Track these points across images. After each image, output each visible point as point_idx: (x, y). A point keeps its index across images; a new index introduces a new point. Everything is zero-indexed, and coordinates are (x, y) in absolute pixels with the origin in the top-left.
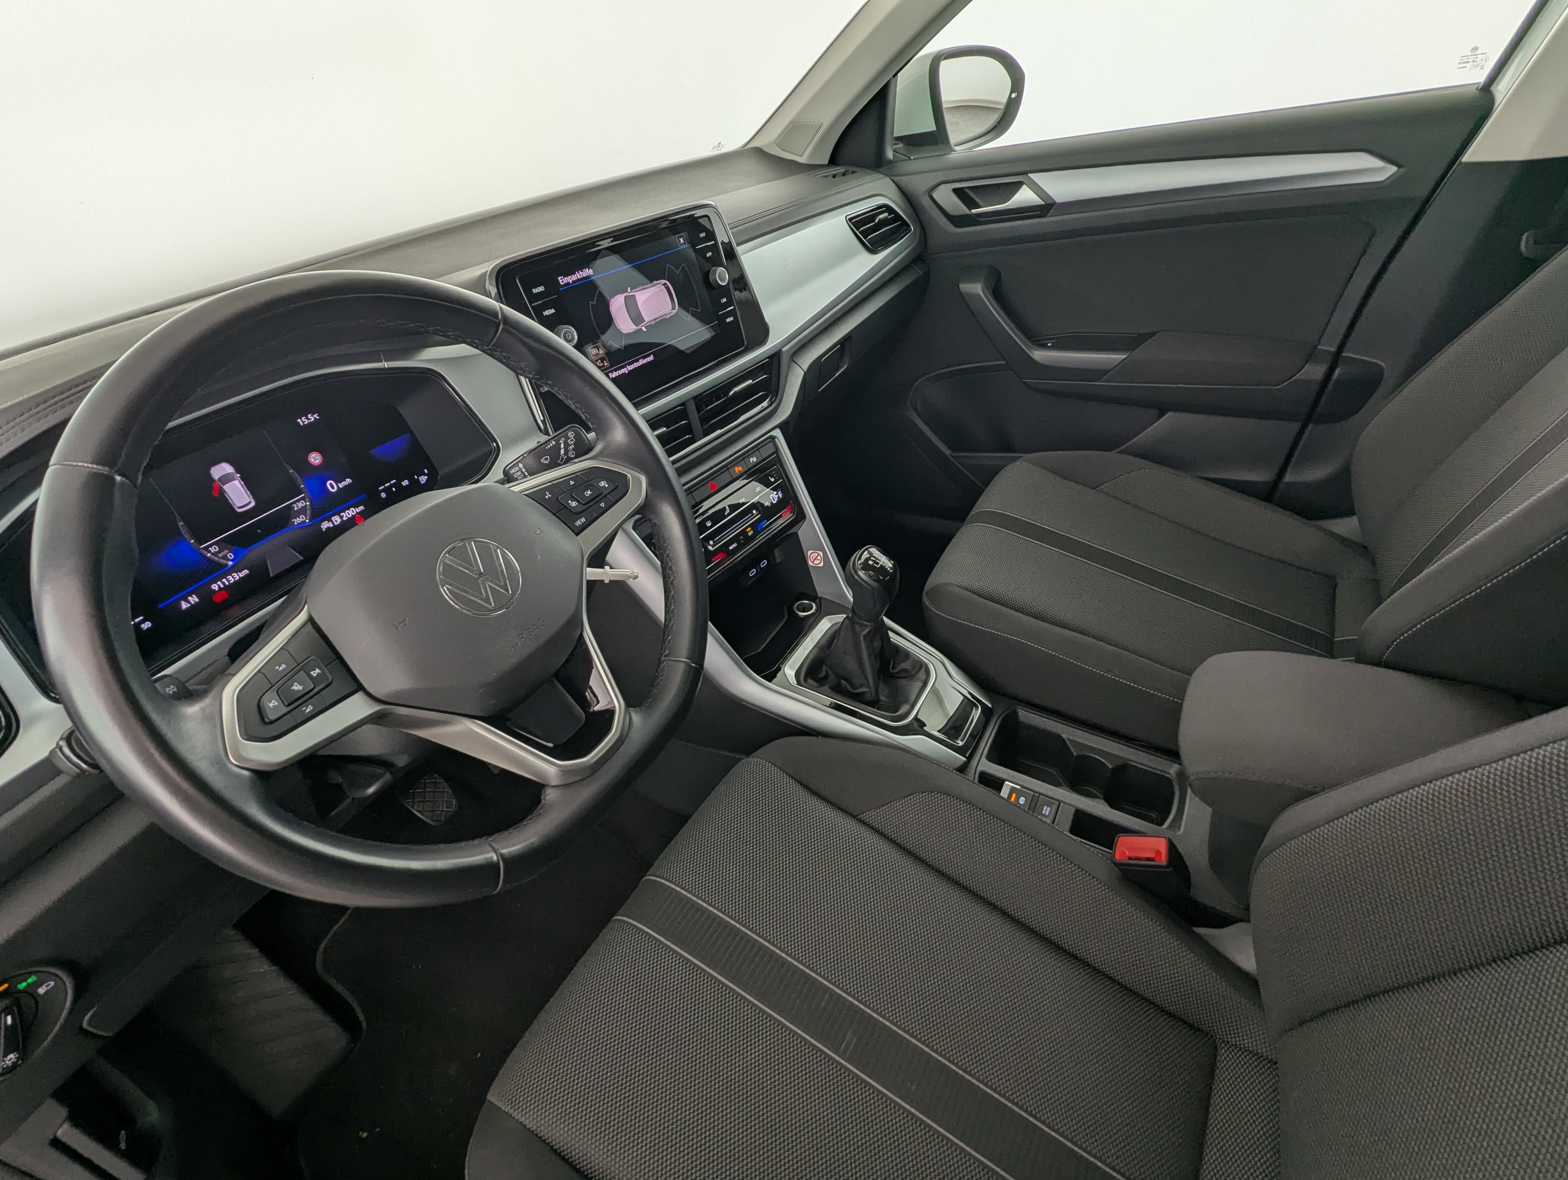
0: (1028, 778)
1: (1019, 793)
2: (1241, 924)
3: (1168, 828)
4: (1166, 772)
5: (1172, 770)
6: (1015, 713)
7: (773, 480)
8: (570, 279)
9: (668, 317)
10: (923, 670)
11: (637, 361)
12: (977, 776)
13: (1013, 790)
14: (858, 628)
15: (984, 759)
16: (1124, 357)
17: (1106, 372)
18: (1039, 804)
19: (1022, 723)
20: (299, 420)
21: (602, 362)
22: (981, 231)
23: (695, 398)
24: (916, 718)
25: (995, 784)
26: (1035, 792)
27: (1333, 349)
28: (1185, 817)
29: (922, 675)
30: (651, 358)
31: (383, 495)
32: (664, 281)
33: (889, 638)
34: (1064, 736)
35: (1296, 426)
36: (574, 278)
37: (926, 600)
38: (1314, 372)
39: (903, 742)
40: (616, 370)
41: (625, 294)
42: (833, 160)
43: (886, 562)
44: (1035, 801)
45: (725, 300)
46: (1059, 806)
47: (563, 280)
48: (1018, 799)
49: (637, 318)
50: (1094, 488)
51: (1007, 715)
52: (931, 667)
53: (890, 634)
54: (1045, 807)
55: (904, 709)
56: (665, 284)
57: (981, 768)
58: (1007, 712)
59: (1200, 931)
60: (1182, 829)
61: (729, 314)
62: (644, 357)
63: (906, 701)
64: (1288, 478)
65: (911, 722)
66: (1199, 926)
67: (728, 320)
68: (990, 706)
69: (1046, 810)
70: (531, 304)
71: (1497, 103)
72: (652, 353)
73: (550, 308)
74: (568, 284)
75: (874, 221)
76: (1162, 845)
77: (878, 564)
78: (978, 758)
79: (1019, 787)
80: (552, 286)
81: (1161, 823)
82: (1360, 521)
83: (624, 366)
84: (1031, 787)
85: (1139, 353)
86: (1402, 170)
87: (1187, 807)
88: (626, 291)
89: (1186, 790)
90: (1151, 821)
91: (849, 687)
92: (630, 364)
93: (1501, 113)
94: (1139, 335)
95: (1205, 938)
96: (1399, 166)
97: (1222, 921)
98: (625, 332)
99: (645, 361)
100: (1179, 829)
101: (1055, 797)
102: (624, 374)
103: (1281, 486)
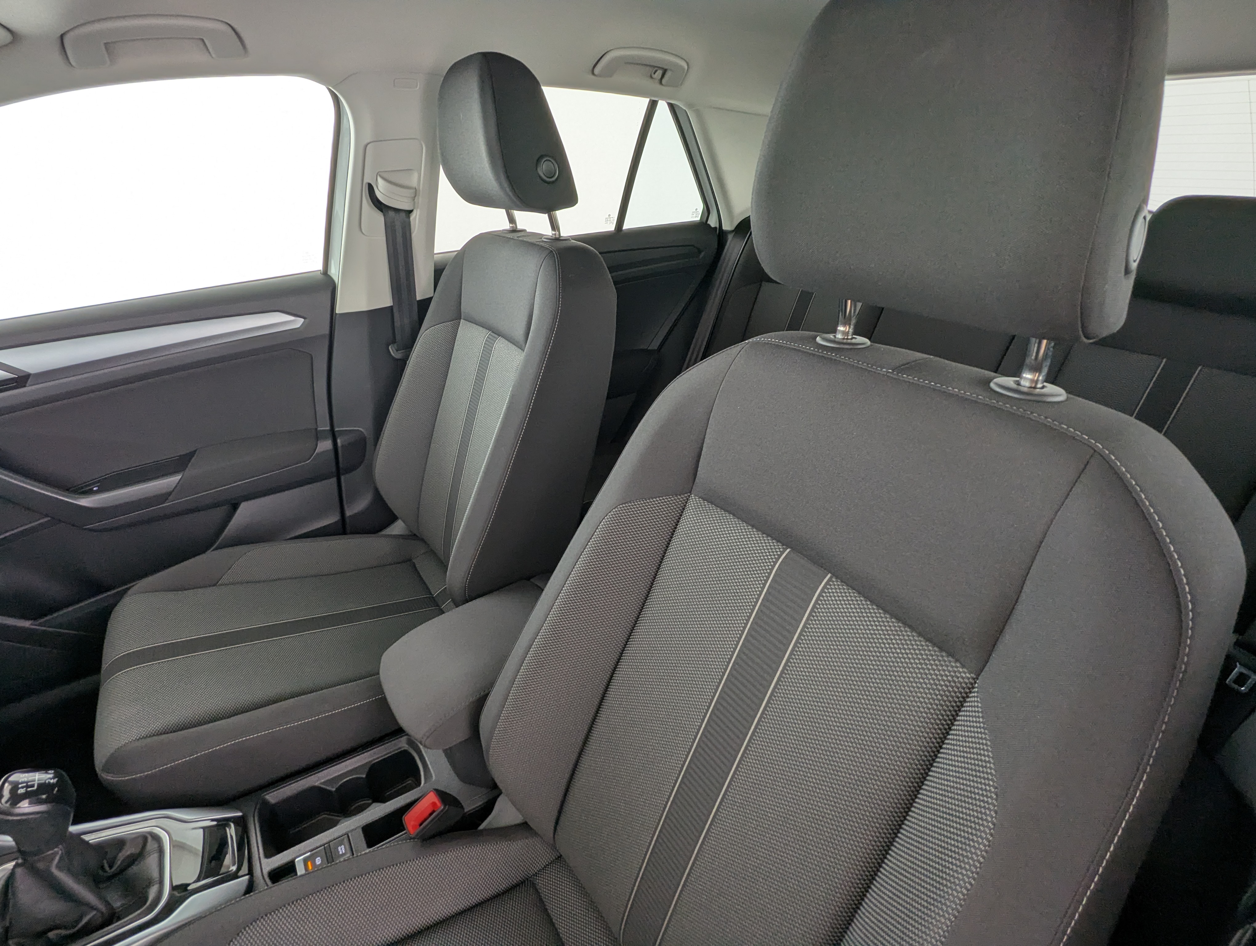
0: (311, 840)
1: (312, 858)
2: (499, 799)
3: (425, 783)
4: (400, 748)
5: (402, 744)
6: (265, 803)
10: (150, 839)
12: (268, 880)
13: (305, 861)
14: (41, 865)
15: (264, 861)
16: (180, 477)
17: (169, 494)
18: (332, 850)
19: (278, 803)
24: (174, 888)
25: (288, 870)
26: (324, 845)
27: (328, 428)
28: (430, 766)
29: (151, 845)
33: (87, 843)
34: (317, 784)
35: (334, 480)
37: (106, 777)
38: (325, 445)
39: (175, 921)
43: (38, 777)
44: (329, 854)
46: (348, 837)
48: (314, 863)
50: (214, 585)
51: (260, 810)
52: (158, 831)
53: (86, 838)
54: (339, 848)
55: (152, 893)
57: (266, 869)
58: (258, 806)
59: (481, 827)
60: (433, 775)
63: (149, 884)
64: (348, 513)
65: (171, 896)
66: (480, 825)
68: (240, 814)
69: (342, 850)
71: (336, 281)
76: (432, 798)
77: (33, 786)
78: (258, 865)
79: (309, 854)
81: (418, 783)
82: (404, 521)
84: (318, 845)
85: (191, 471)
86: (307, 320)
87: (426, 759)
89: (419, 748)
90: (412, 788)
91: (63, 932)
93: (341, 285)
94: (180, 456)
95: (487, 828)
96: (304, 318)
97: (487, 809)
100: (432, 776)
101: (340, 834)
103: (348, 521)
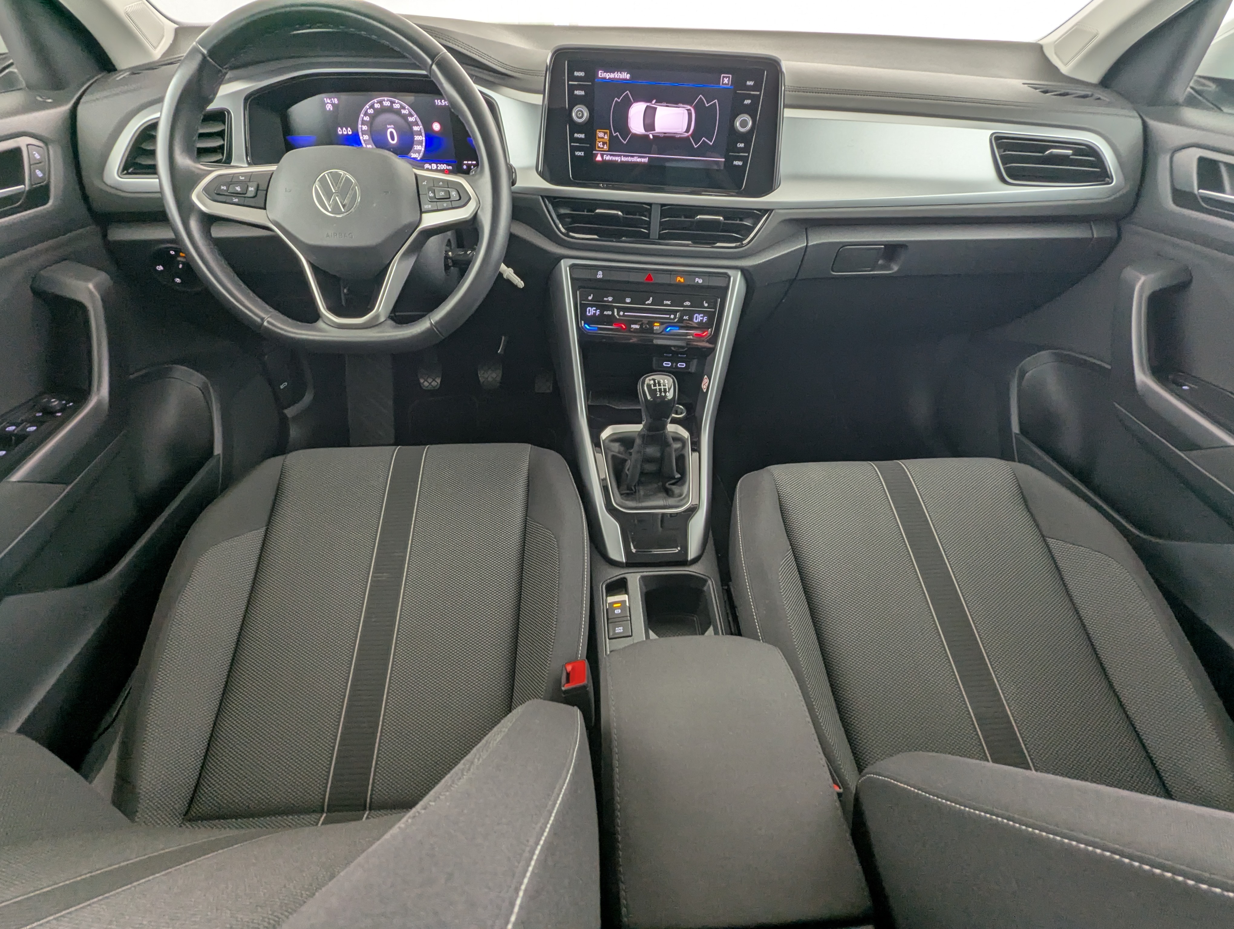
1: (622, 608)
6: (704, 582)
7: (706, 305)
8: (608, 76)
9: (678, 136)
10: (678, 499)
11: (632, 157)
13: (623, 602)
15: (640, 575)
18: (621, 622)
20: (436, 101)
21: (603, 145)
22: (1203, 222)
23: (663, 205)
25: (620, 590)
26: (630, 616)
30: (645, 160)
31: (465, 167)
32: (689, 107)
36: (612, 76)
40: (611, 155)
41: (648, 104)
42: (1106, 82)
44: (622, 619)
45: (742, 145)
46: (629, 636)
47: (601, 74)
48: (617, 608)
49: (649, 126)
50: (1043, 535)
54: (621, 628)
55: (630, 503)
56: (689, 110)
57: (628, 576)
61: (738, 158)
62: (640, 157)
67: (736, 163)
70: (568, 81)
72: (648, 157)
73: (582, 90)
74: (605, 78)
75: (1043, 152)
77: (656, 386)
78: (636, 571)
79: (628, 605)
80: (591, 75)
83: (620, 156)
84: (632, 612)
88: (651, 102)
92: (625, 156)
98: (633, 132)
99: (639, 160)
101: (634, 631)
102: (615, 161)
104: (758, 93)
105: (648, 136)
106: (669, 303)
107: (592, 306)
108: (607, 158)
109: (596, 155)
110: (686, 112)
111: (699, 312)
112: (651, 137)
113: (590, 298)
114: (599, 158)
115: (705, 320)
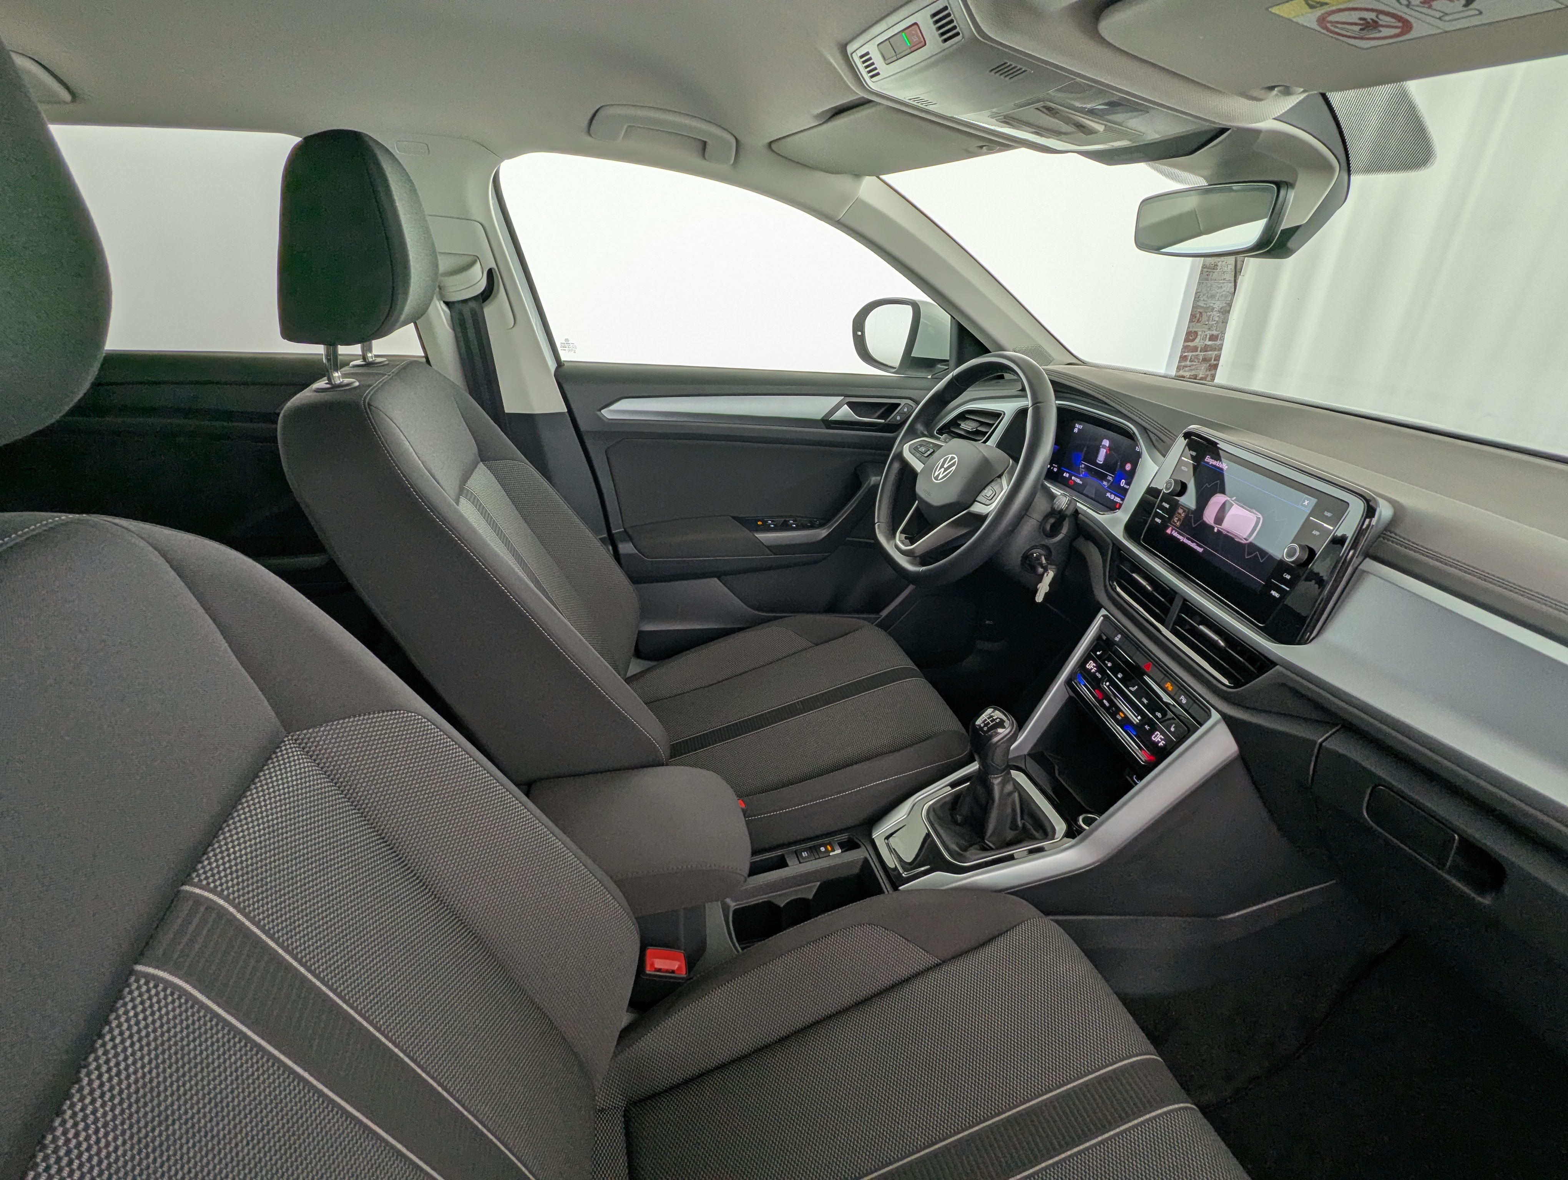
7: (1172, 729)
8: (1212, 462)
9: (1238, 540)
11: (1193, 542)
21: (1178, 520)
23: (1185, 599)
30: (1200, 550)
32: (1260, 516)
36: (1214, 463)
40: (1179, 533)
41: (1230, 500)
45: (1288, 577)
47: (1208, 459)
49: (1219, 519)
56: (1258, 519)
61: (1279, 589)
62: (1198, 545)
67: (1275, 592)
70: (1181, 456)
72: (1204, 548)
74: (1209, 463)
80: (1200, 457)
83: (1185, 536)
88: (1231, 497)
92: (1188, 539)
98: (1205, 519)
99: (1196, 547)
102: (1179, 540)
104: (1331, 528)
105: (1213, 528)
106: (1146, 701)
107: (1095, 662)
108: (1175, 534)
109: (1168, 527)
110: (1255, 519)
111: (1163, 733)
112: (1216, 530)
113: (1098, 653)
114: (1169, 531)
115: (1161, 744)
